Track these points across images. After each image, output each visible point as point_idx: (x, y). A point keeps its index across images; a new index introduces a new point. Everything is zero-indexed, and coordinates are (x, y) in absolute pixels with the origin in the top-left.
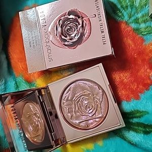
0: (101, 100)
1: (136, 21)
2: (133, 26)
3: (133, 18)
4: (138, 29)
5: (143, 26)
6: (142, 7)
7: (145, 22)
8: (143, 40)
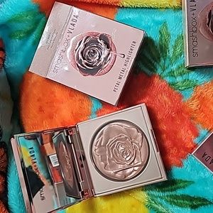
0: (140, 144)
1: (172, 74)
2: (168, 80)
3: (167, 71)
4: (173, 84)
5: (179, 79)
6: (177, 58)
7: (181, 74)
8: (181, 96)
